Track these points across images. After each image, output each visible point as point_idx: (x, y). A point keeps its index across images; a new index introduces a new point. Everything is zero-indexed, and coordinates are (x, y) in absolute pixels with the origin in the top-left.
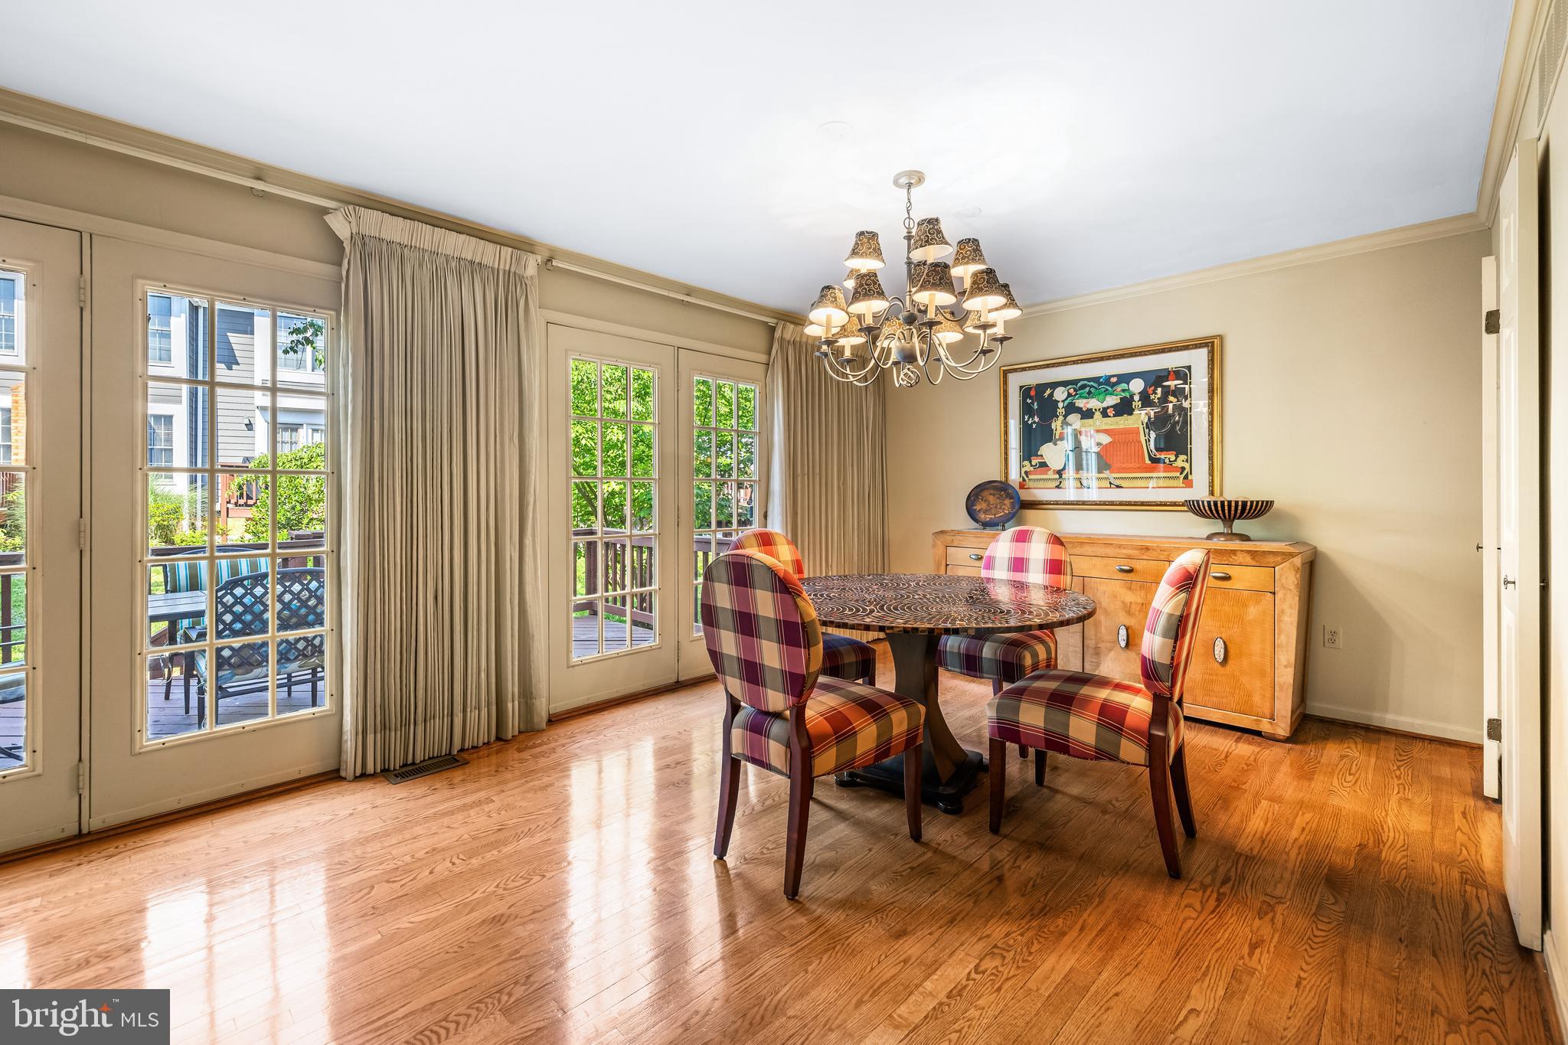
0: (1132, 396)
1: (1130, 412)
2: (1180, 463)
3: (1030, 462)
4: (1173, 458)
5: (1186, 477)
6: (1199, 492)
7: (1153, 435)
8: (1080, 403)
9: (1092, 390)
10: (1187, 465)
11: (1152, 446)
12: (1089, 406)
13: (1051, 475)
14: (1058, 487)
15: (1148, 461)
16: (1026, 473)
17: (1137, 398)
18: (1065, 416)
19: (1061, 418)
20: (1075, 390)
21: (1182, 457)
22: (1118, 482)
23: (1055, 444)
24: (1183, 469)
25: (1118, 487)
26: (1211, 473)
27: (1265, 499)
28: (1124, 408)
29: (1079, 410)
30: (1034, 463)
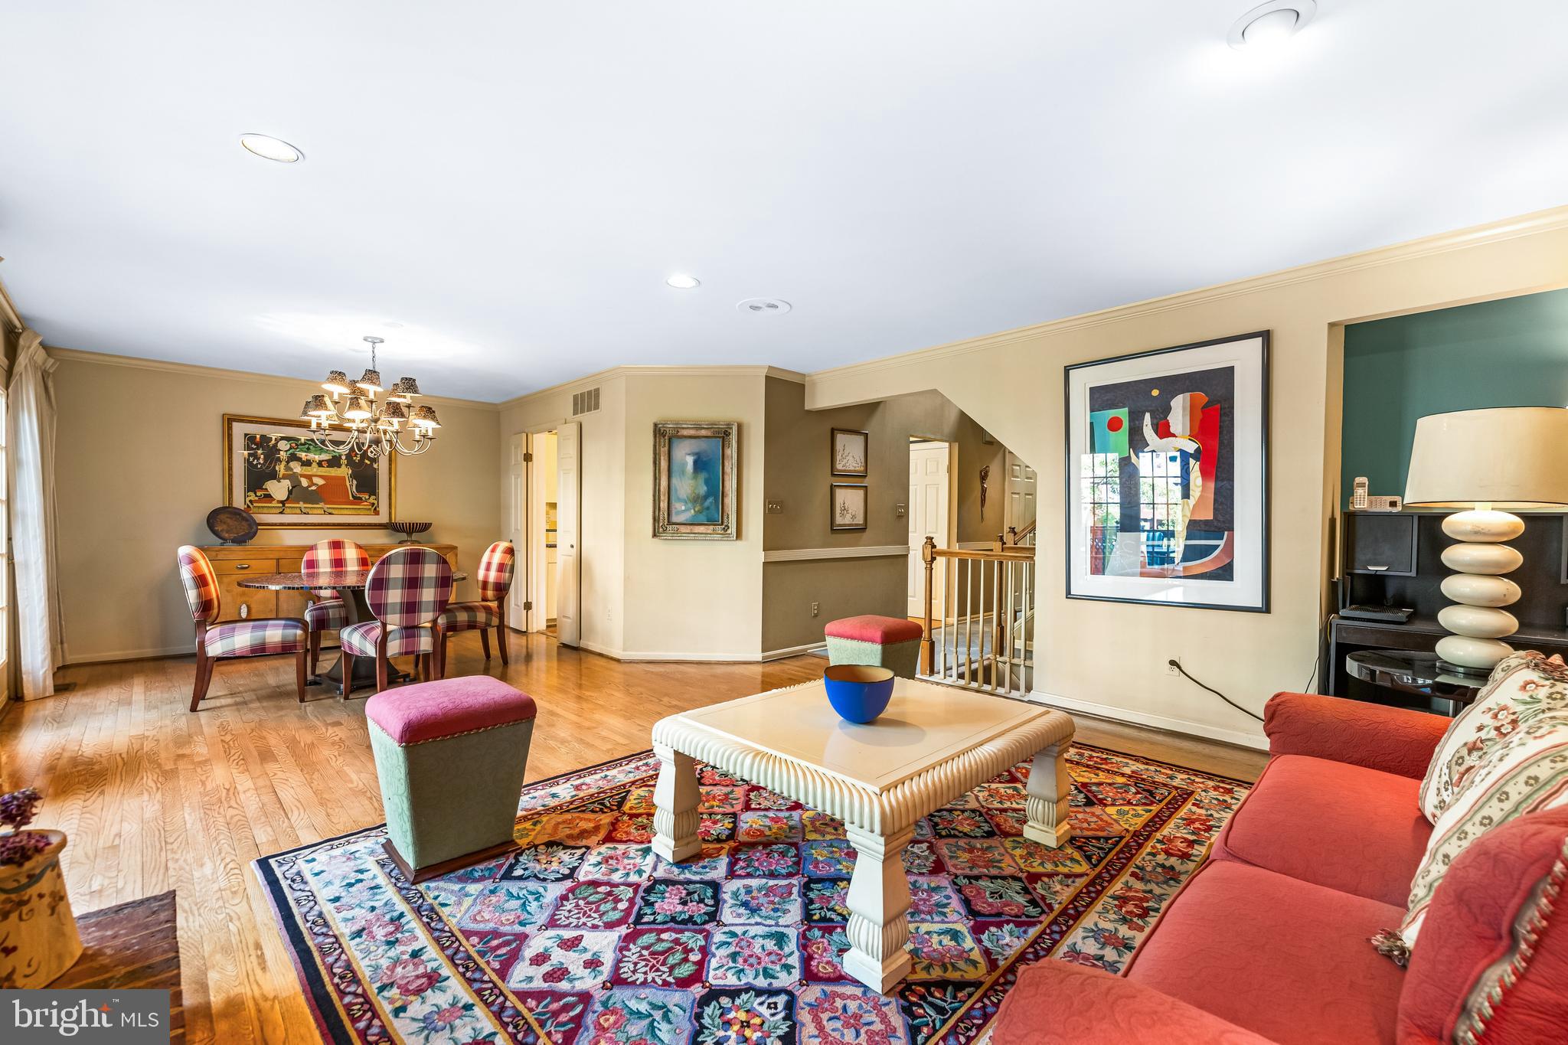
0: (340, 456)
1: (339, 466)
2: (372, 500)
3: (255, 493)
4: (367, 497)
5: (375, 509)
6: (383, 518)
7: (355, 482)
8: (303, 455)
9: (311, 447)
10: (376, 502)
11: (354, 490)
12: (308, 458)
13: (274, 504)
14: (281, 513)
15: (351, 498)
16: (251, 501)
17: (344, 457)
18: (288, 462)
19: (284, 463)
20: (297, 445)
21: (373, 497)
22: (330, 511)
23: (279, 482)
24: (373, 504)
25: (330, 514)
26: (390, 507)
27: (425, 522)
28: (334, 462)
29: (299, 459)
30: (259, 494)
